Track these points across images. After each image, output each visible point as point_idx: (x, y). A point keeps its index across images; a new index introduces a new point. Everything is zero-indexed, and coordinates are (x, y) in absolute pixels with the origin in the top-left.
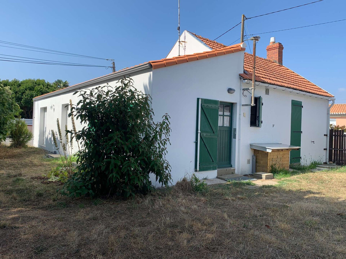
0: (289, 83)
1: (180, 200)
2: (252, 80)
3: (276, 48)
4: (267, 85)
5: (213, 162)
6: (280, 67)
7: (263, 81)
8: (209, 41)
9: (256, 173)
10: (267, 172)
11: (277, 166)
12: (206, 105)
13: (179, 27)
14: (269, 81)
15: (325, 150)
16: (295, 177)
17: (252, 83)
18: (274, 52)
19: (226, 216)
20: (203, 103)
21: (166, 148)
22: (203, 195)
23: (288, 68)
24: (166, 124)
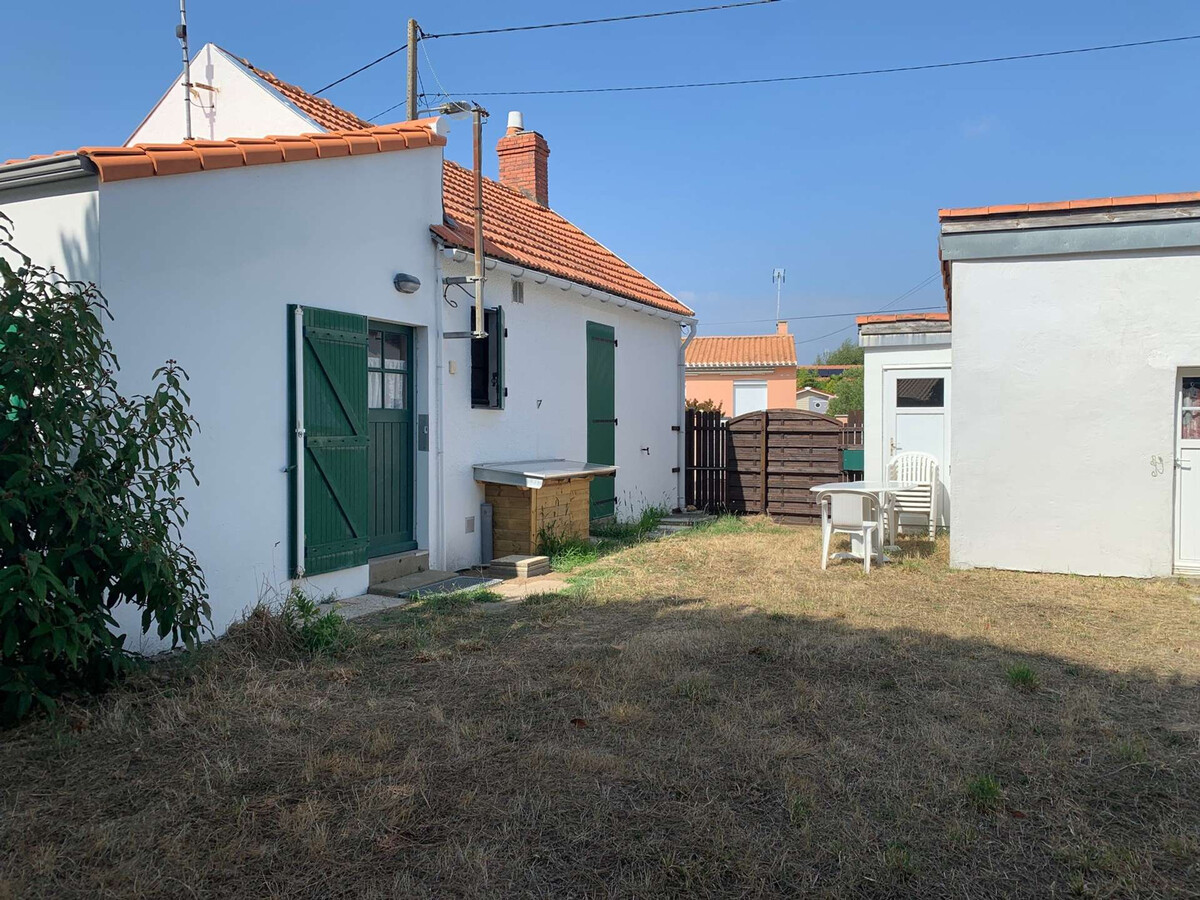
0: (579, 266)
1: (254, 689)
2: (472, 251)
3: (527, 149)
4: (518, 270)
5: (355, 536)
6: (542, 213)
7: (505, 257)
8: (304, 97)
9: (496, 560)
10: (528, 554)
11: (557, 532)
12: (321, 331)
13: (184, 27)
14: (525, 258)
15: (676, 473)
16: (610, 559)
17: (476, 259)
18: (520, 163)
19: (437, 713)
20: (312, 324)
21: (182, 499)
22: (337, 655)
23: (566, 220)
24: (170, 403)
